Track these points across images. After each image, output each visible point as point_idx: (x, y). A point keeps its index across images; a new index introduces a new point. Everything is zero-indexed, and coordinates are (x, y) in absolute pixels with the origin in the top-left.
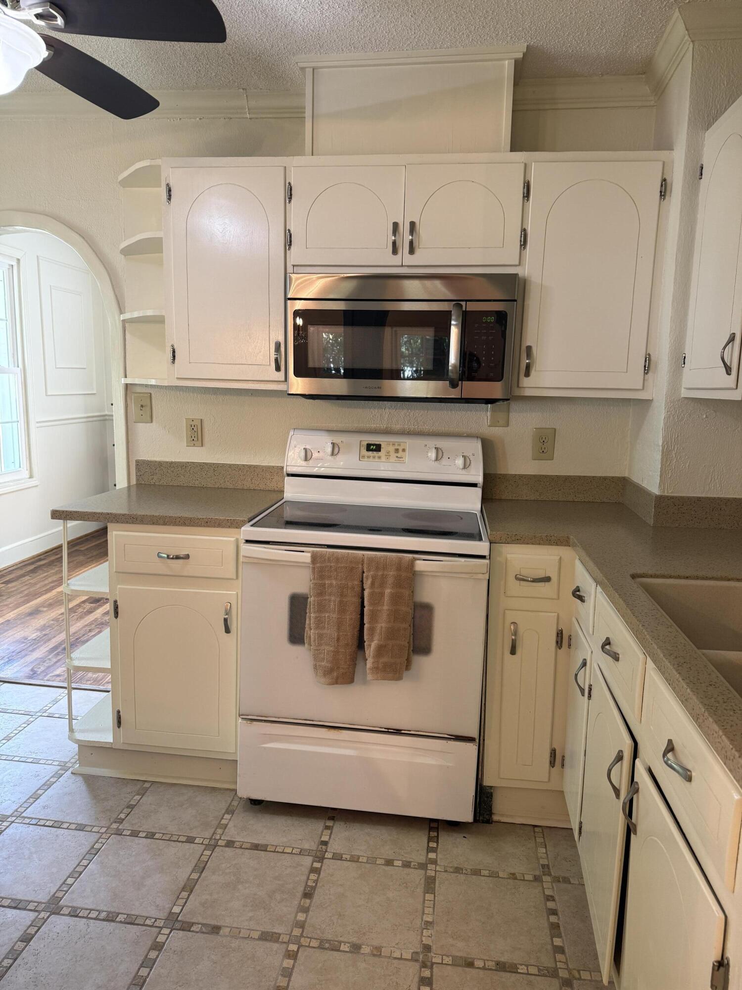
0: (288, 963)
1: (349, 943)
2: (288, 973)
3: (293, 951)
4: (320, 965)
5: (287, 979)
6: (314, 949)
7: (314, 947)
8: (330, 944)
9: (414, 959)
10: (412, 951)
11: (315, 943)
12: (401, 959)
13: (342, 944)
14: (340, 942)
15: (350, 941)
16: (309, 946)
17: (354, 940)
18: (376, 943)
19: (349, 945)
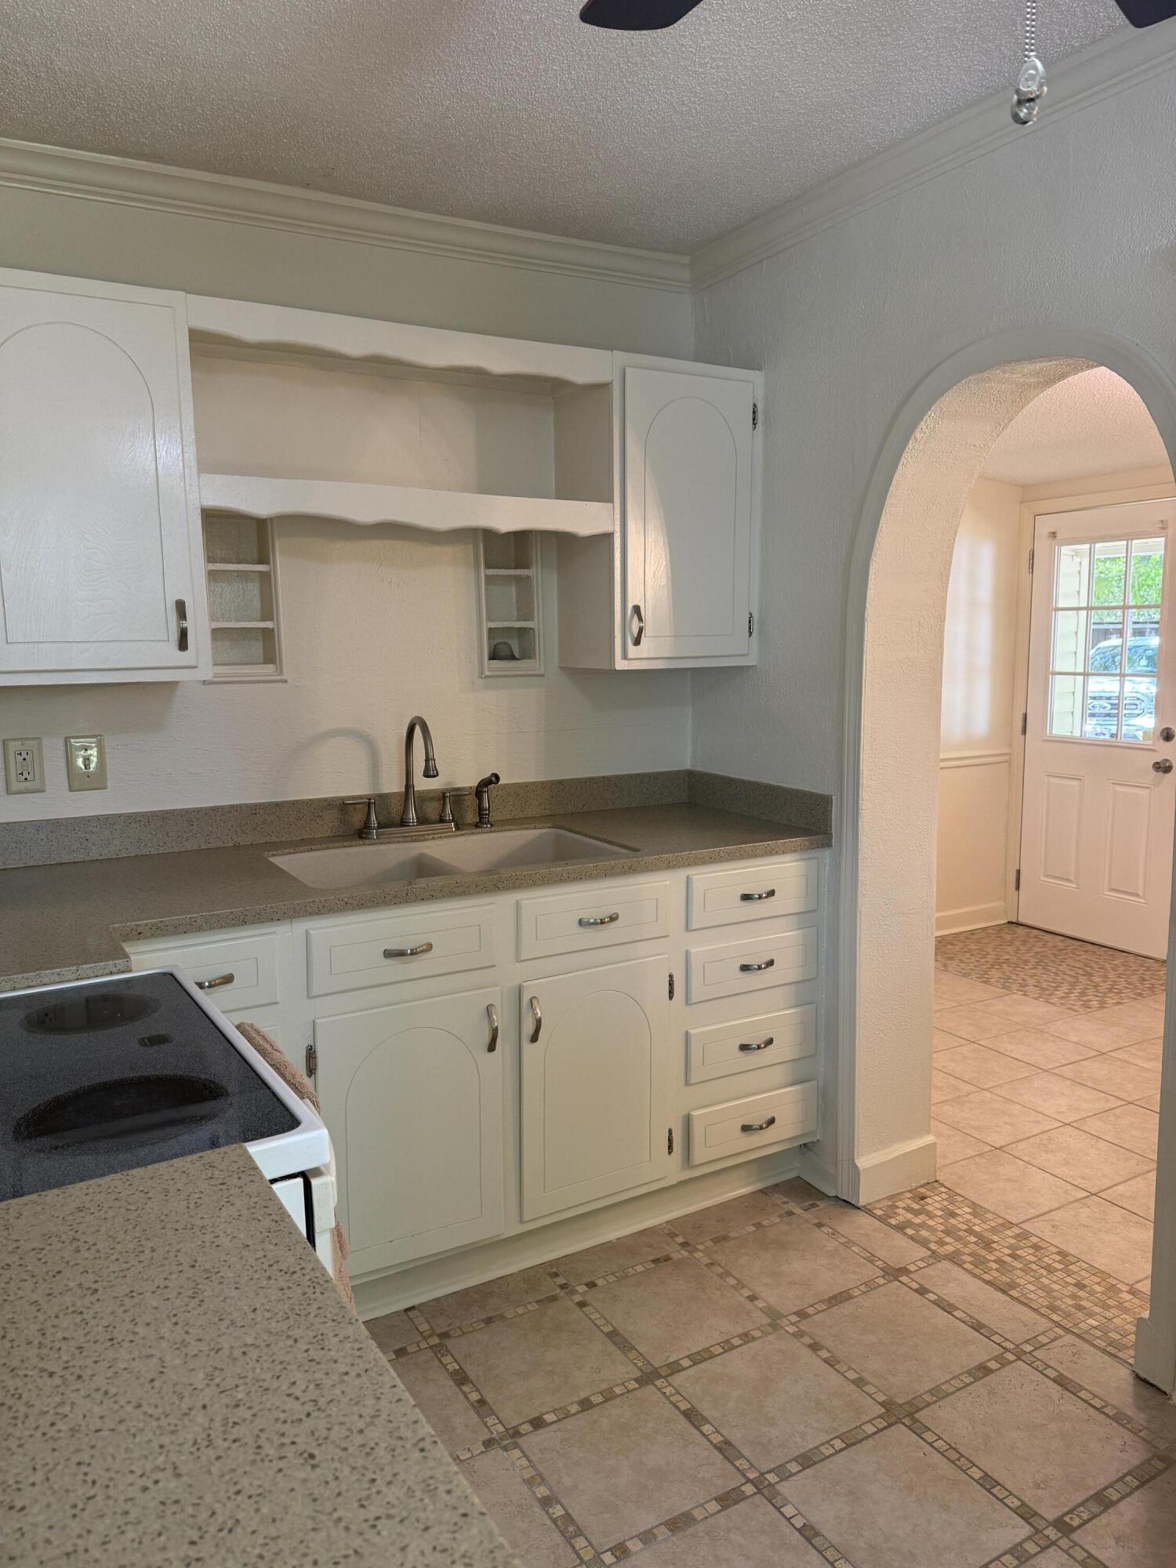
0: (634, 1546)
1: (547, 1513)
2: (647, 1537)
3: (612, 1554)
4: (606, 1516)
5: (654, 1530)
6: (589, 1537)
7: (586, 1539)
8: (566, 1528)
9: (516, 1446)
10: (505, 1453)
11: (580, 1543)
12: (525, 1455)
13: (554, 1516)
14: (554, 1521)
15: (543, 1513)
16: (591, 1544)
17: (538, 1510)
18: (525, 1489)
19: (551, 1511)
